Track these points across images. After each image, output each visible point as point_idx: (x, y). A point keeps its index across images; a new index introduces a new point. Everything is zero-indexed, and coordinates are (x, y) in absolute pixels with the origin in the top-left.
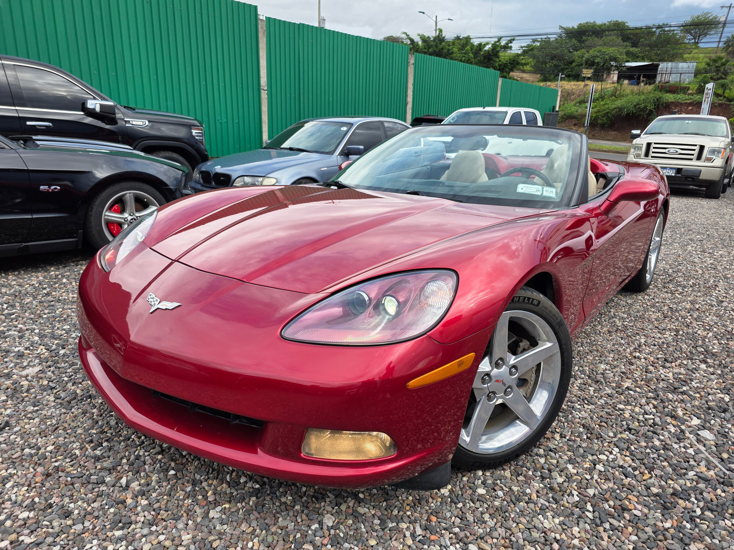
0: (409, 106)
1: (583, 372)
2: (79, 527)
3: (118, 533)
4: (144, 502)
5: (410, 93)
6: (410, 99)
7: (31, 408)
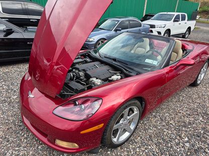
0: (145, 10)
1: (159, 116)
2: (10, 145)
3: (17, 149)
4: (25, 141)
5: (146, 6)
6: (145, 8)
7: (11, 108)
